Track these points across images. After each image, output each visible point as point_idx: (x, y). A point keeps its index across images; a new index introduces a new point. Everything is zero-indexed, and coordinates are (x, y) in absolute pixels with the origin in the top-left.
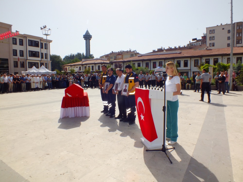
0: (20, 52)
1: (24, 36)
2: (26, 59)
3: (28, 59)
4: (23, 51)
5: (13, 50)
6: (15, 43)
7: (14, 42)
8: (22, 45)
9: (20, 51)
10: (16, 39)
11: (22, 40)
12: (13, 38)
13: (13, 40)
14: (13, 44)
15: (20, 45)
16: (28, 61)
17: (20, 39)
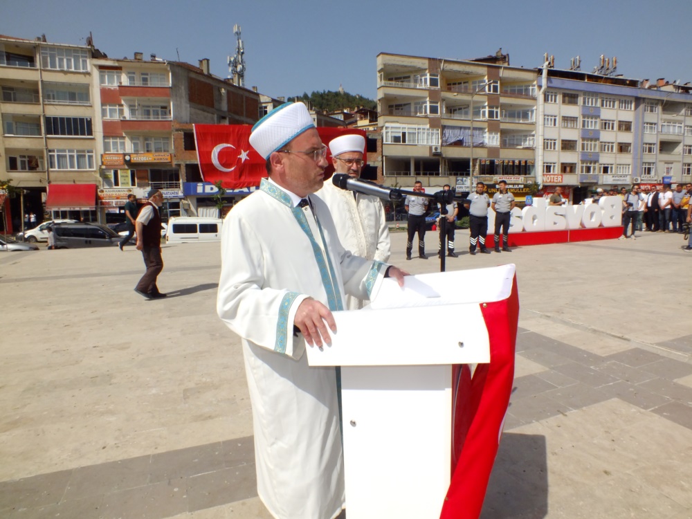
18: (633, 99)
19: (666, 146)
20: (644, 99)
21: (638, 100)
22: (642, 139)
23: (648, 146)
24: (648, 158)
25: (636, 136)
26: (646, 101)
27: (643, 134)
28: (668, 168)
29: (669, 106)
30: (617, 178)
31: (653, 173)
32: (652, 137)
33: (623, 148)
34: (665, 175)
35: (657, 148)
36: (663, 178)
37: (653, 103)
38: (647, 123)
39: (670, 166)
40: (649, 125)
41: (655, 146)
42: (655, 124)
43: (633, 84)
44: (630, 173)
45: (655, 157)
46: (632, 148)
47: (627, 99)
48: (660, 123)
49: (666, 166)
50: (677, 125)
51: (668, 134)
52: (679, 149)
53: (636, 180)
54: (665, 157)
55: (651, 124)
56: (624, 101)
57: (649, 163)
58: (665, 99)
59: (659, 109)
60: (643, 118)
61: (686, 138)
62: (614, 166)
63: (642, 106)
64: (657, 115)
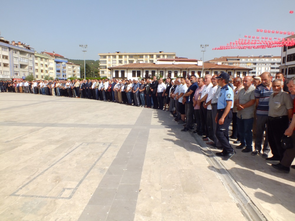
18: (8, 48)
19: (22, 66)
20: (12, 48)
21: (10, 49)
22: (13, 63)
23: (15, 65)
24: (16, 69)
25: (10, 61)
26: (13, 49)
27: (13, 61)
28: (24, 74)
29: (22, 52)
30: (4, 76)
31: (18, 75)
32: (17, 62)
33: (5, 65)
34: (23, 76)
35: (19, 66)
36: (23, 77)
37: (16, 50)
38: (14, 57)
39: (25, 73)
40: (15, 58)
41: (18, 66)
42: (17, 58)
43: (7, 42)
44: (10, 74)
45: (18, 69)
46: (9, 65)
47: (5, 47)
48: (19, 58)
49: (23, 73)
50: (26, 59)
51: (23, 62)
52: (27, 68)
53: (12, 77)
54: (22, 70)
55: (16, 58)
56: (4, 48)
57: (17, 72)
58: (20, 50)
59: (18, 53)
60: (12, 55)
61: (29, 64)
62: (2, 72)
63: (11, 51)
64: (18, 55)
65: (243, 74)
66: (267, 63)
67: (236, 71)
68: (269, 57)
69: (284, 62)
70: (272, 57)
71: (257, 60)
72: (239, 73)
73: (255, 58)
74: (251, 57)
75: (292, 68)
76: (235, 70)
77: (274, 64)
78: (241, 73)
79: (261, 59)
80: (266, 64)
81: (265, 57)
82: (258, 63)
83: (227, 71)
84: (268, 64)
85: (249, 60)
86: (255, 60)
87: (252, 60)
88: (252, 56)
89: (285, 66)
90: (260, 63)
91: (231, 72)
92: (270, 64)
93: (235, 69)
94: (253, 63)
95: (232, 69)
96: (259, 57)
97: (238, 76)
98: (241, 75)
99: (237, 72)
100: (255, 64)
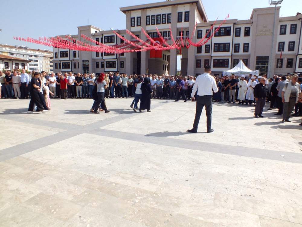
0: (289, 45)
1: (298, 19)
2: (297, 54)
3: (299, 54)
4: (294, 42)
5: (280, 43)
6: (284, 33)
7: (283, 31)
8: (295, 33)
9: (290, 42)
10: (286, 26)
11: (296, 25)
12: (281, 26)
13: (281, 29)
14: (281, 34)
15: (291, 33)
16: (299, 57)
17: (292, 25)
65: (22, 65)
66: (25, 54)
67: (14, 62)
68: (25, 48)
69: (56, 57)
70: (28, 48)
71: (14, 50)
72: (17, 65)
73: (10, 47)
74: (6, 46)
75: (65, 63)
76: (12, 61)
77: (31, 56)
78: (19, 64)
79: (18, 50)
80: (24, 56)
81: (20, 48)
82: (15, 53)
83: (3, 60)
84: (26, 56)
85: (4, 49)
86: (11, 50)
87: (8, 49)
88: (6, 44)
89: (59, 61)
90: (18, 54)
91: (8, 63)
92: (28, 56)
93: (13, 59)
94: (9, 53)
95: (10, 60)
96: (15, 47)
97: (17, 67)
98: (20, 67)
99: (16, 63)
100: (12, 54)
